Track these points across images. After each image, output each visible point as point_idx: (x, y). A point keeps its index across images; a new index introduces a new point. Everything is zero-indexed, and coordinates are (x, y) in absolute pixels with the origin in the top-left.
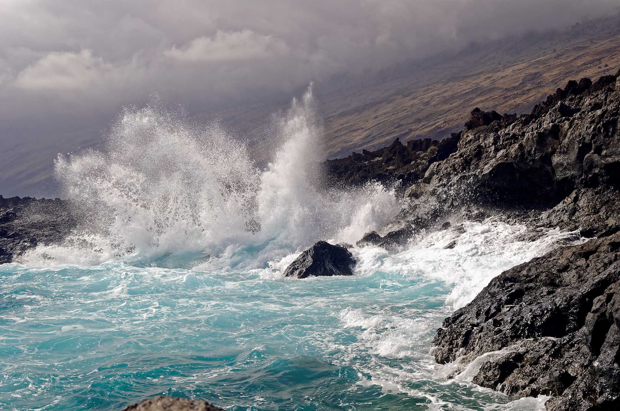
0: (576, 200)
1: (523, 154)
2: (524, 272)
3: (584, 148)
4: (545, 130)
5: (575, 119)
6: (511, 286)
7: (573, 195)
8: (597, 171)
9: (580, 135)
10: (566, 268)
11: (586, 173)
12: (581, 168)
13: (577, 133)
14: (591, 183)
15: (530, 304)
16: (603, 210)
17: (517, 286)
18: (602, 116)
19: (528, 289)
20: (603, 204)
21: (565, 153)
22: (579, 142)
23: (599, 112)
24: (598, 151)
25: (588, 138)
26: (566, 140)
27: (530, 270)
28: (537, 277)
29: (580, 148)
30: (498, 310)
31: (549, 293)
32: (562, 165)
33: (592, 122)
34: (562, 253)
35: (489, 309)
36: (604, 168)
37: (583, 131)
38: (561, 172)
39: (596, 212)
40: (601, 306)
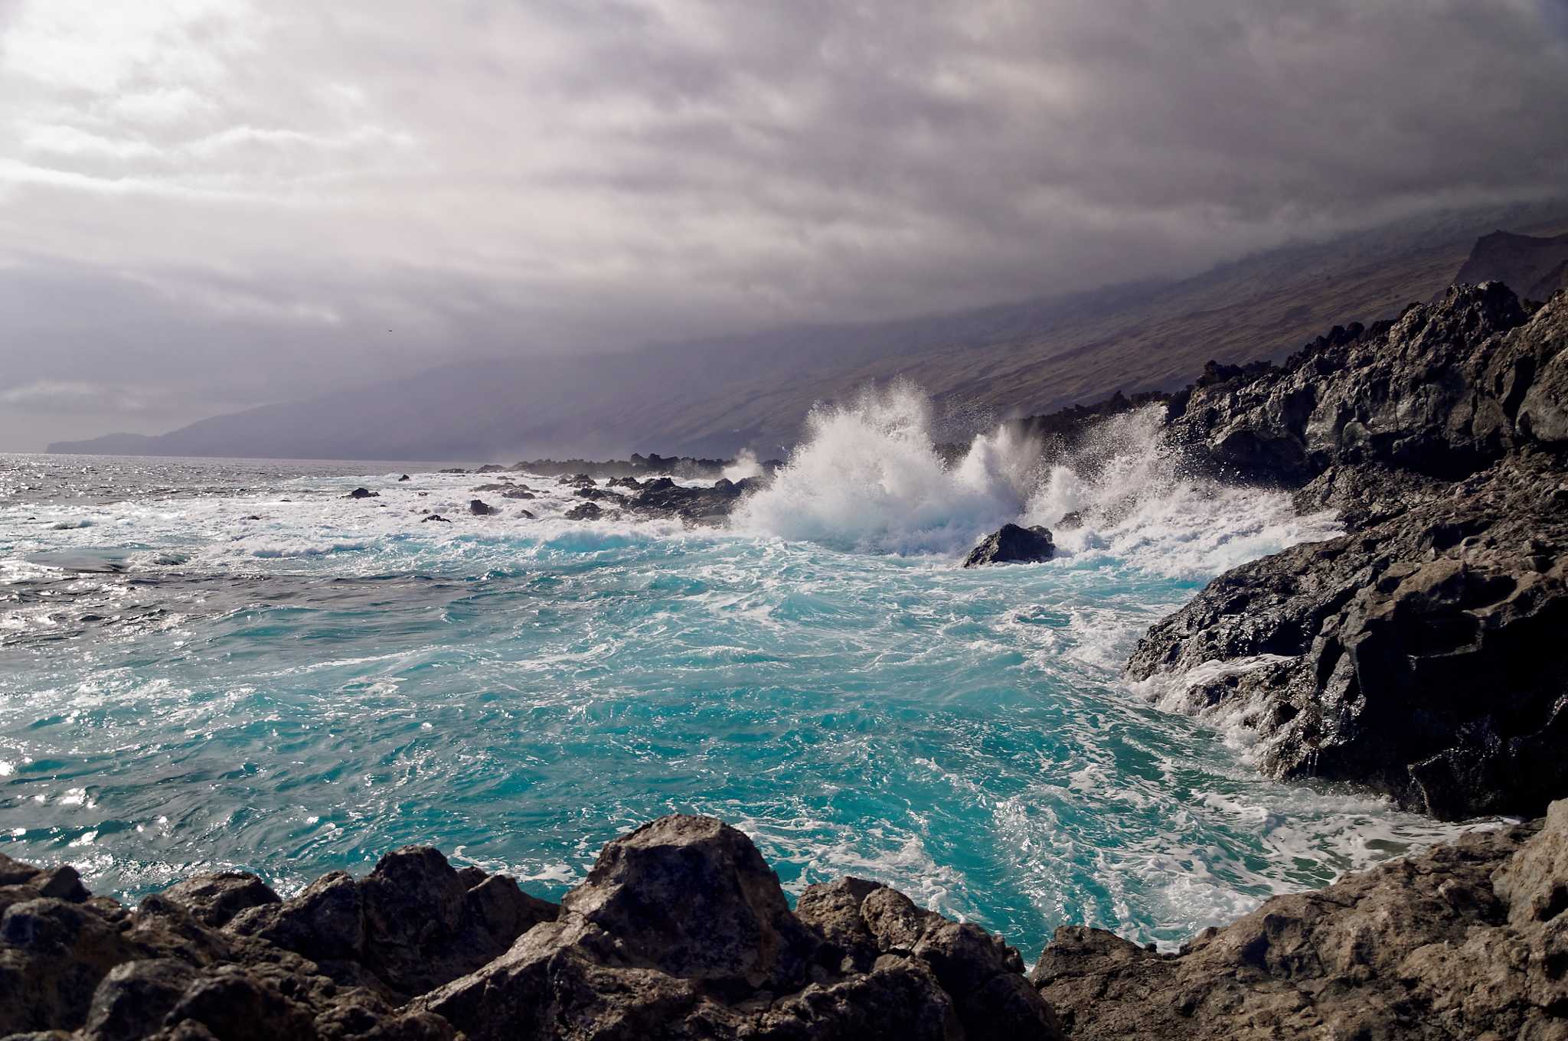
0: (1332, 479)
1: (1265, 421)
2: (1253, 573)
3: (1345, 415)
4: (1296, 391)
5: (1334, 378)
6: (1234, 590)
7: (1328, 473)
8: (1360, 444)
9: (1340, 398)
10: (1304, 571)
11: (1347, 446)
12: (1340, 441)
13: (1336, 396)
14: (1353, 458)
15: (1253, 615)
16: (1366, 492)
17: (1241, 590)
18: (1369, 376)
19: (1254, 595)
20: (1367, 485)
21: (1320, 420)
22: (1338, 408)
23: (1366, 370)
24: (1363, 419)
25: (1350, 402)
26: (1323, 403)
27: (1259, 570)
28: (1268, 579)
29: (1339, 415)
30: (1214, 620)
31: (1280, 602)
32: (1315, 435)
33: (1356, 383)
34: (1301, 552)
35: (1203, 620)
36: (1370, 440)
37: (1344, 394)
38: (1314, 444)
39: (1357, 494)
40: (1333, 628)
